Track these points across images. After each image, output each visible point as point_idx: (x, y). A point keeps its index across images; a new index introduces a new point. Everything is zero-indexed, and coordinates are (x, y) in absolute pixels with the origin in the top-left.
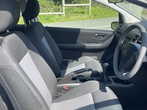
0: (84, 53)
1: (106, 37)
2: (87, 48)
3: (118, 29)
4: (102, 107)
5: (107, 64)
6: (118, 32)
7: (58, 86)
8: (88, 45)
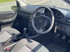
0: (2, 26)
1: (12, 15)
2: (4, 22)
3: (19, 10)
4: (37, 50)
5: (26, 28)
6: (18, 11)
7: (4, 49)
8: (4, 21)
